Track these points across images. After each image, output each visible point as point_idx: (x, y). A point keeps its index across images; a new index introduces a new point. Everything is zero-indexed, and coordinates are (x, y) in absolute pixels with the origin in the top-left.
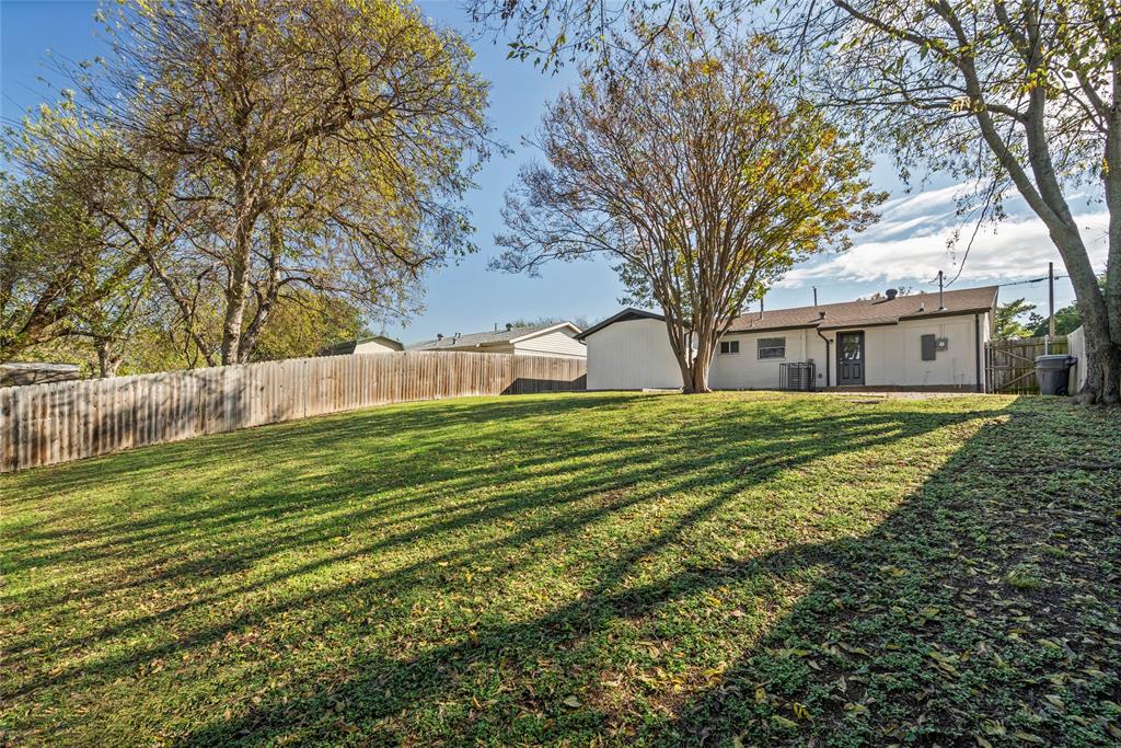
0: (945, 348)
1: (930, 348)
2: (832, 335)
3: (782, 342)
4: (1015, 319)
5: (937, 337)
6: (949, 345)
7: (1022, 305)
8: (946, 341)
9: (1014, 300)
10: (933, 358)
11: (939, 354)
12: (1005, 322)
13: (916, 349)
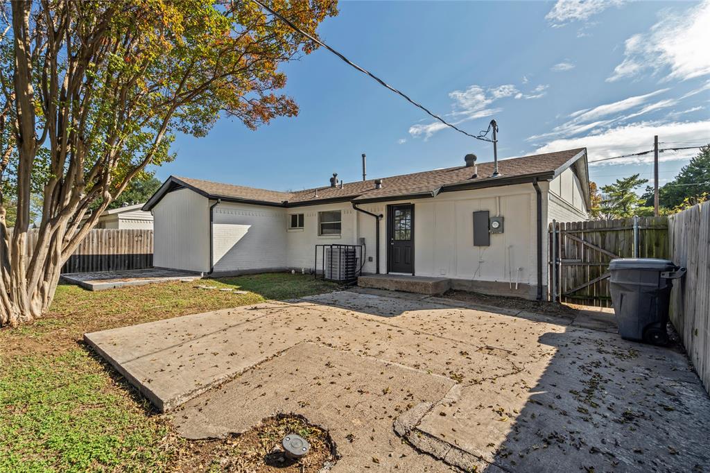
0: (501, 229)
1: (484, 229)
2: (381, 209)
3: (337, 215)
4: (632, 190)
5: (492, 214)
6: (507, 226)
7: (637, 179)
8: (501, 220)
9: (631, 176)
10: (487, 243)
11: (494, 239)
12: (625, 192)
13: (467, 230)
